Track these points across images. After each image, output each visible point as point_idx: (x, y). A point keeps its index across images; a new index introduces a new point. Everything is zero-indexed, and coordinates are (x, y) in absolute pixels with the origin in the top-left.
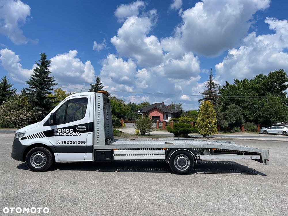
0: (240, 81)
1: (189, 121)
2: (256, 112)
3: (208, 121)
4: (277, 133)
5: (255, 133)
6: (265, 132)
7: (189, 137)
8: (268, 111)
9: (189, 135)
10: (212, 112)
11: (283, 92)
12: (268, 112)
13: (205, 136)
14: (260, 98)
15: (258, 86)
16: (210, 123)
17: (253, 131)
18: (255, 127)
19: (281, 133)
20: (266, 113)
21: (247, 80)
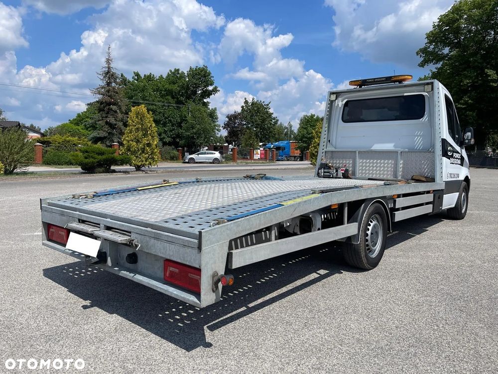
2: (174, 129)
3: (145, 141)
4: (207, 161)
5: (177, 163)
6: (192, 161)
8: (193, 128)
9: (113, 168)
10: (151, 125)
12: (194, 130)
14: (178, 108)
15: (175, 88)
16: (149, 145)
17: (173, 159)
18: (175, 152)
19: (211, 161)
20: (191, 131)
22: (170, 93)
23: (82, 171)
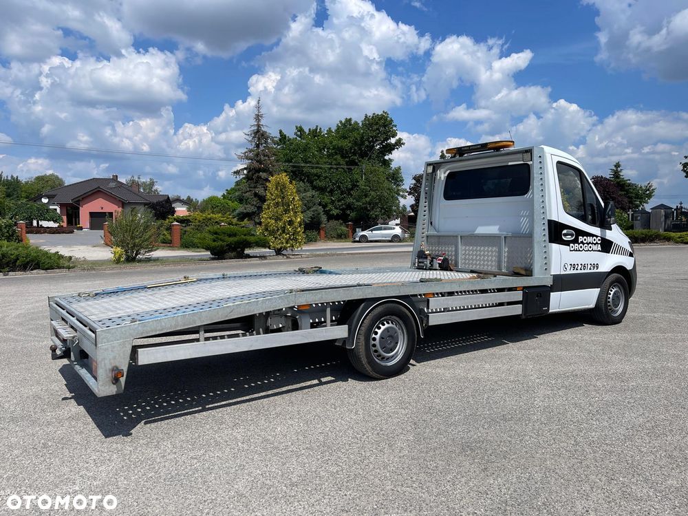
0: (307, 132)
1: (216, 222)
2: (343, 199)
3: (286, 218)
4: (383, 239)
5: (346, 242)
6: (364, 239)
7: (248, 256)
8: (366, 196)
9: (247, 251)
10: (294, 198)
11: (386, 157)
12: (368, 199)
13: (279, 252)
14: (350, 170)
15: (346, 144)
16: (291, 223)
17: (341, 237)
18: (344, 228)
19: (390, 239)
20: (364, 200)
21: (321, 129)
22: (340, 151)
23: (212, 256)
